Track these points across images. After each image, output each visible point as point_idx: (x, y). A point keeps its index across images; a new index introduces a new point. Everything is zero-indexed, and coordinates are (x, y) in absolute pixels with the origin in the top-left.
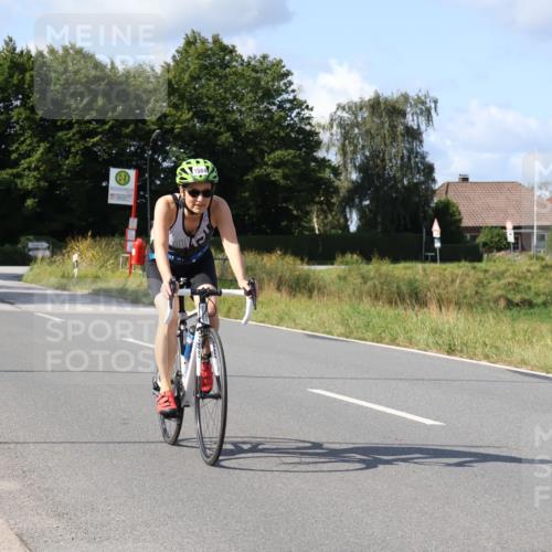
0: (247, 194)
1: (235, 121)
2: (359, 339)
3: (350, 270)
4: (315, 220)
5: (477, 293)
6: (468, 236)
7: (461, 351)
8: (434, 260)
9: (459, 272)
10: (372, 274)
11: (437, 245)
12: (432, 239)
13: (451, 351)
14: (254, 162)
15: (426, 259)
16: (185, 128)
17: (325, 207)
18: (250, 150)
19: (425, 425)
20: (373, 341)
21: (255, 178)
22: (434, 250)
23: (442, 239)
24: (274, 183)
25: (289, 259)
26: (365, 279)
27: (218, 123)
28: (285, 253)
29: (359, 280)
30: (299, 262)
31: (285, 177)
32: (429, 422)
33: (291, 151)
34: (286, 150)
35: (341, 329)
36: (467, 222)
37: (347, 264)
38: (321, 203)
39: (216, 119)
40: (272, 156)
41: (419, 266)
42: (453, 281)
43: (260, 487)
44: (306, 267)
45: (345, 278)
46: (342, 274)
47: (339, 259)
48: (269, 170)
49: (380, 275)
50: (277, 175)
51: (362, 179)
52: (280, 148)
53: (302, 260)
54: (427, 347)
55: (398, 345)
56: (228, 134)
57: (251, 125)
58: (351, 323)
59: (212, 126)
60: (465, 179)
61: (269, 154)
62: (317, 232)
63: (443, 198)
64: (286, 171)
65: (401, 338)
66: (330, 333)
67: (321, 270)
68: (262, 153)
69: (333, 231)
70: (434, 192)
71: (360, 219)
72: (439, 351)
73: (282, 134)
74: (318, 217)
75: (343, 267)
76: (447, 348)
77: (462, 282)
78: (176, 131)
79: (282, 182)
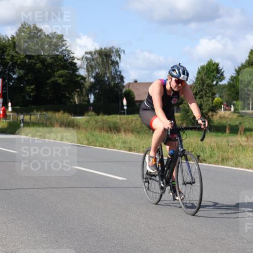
0: (48, 88)
1: (43, 58)
2: (93, 146)
3: (91, 119)
4: (76, 98)
5: (141, 127)
6: (137, 104)
7: (134, 150)
8: (124, 114)
9: (134, 118)
10: (100, 120)
11: (125, 108)
12: (123, 106)
13: (130, 150)
14: (50, 76)
15: (121, 114)
16: (22, 61)
17: (80, 93)
18: (49, 71)
19: (119, 180)
20: (99, 147)
21: (51, 82)
22: (124, 110)
23: (127, 106)
24: (59, 84)
25: (66, 115)
26: (97, 122)
27: (35, 60)
28: (64, 112)
29: (94, 123)
30: (70, 115)
31: (63, 81)
32: (120, 178)
33: (65, 71)
34: (64, 70)
35: (86, 142)
36: (137, 98)
37: (89, 116)
38: (78, 92)
39: (35, 58)
40: (58, 73)
41: (118, 116)
42: (132, 122)
43: (52, 206)
44: (73, 118)
45: (88, 122)
46: (88, 120)
47: (86, 114)
48: (57, 78)
49: (103, 120)
50: (60, 81)
51: (95, 82)
52: (61, 70)
53: (71, 114)
54: (121, 149)
55: (109, 148)
56: (40, 64)
57: (49, 60)
58: (91, 140)
59: (33, 61)
60: (136, 81)
61: (57, 72)
62: (77, 103)
63: (127, 89)
64: (64, 79)
65: (110, 145)
66: (82, 144)
67: (79, 118)
68: (54, 72)
69: (84, 103)
70: (124, 87)
71: (94, 98)
72: (125, 150)
73: (62, 64)
74: (77, 97)
75: (88, 117)
76: (128, 149)
77: (135, 123)
78: (19, 62)
79: (62, 83)
